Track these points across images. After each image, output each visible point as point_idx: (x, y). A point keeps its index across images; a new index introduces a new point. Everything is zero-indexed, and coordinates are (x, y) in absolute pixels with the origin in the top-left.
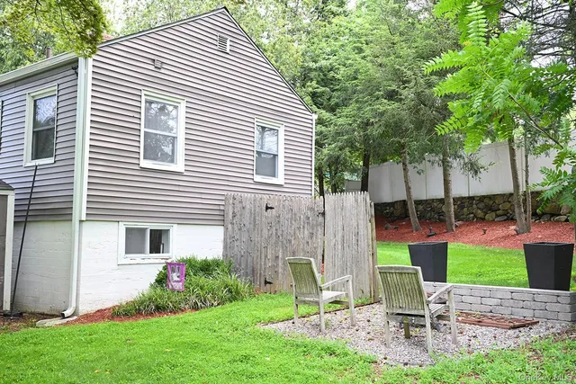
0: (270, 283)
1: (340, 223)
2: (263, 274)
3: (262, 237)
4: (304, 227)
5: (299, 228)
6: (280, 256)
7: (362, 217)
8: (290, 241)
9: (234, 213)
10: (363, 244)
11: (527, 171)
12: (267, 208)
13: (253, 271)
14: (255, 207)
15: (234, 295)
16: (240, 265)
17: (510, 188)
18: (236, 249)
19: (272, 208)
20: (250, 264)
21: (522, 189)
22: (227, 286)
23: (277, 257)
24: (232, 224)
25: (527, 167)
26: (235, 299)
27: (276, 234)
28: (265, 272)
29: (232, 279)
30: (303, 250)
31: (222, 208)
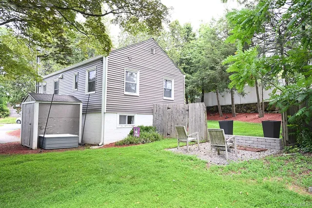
0: (169, 135)
1: (194, 114)
2: (167, 131)
3: (166, 118)
4: (181, 115)
5: (179, 115)
7: (202, 111)
8: (176, 120)
9: (156, 110)
10: (202, 121)
11: (262, 95)
12: (168, 108)
13: (163, 130)
14: (164, 108)
15: (157, 139)
16: (159, 128)
17: (256, 101)
18: (157, 123)
19: (170, 108)
20: (162, 128)
21: (261, 101)
22: (154, 135)
23: (172, 125)
24: (156, 114)
25: (262, 93)
27: (171, 117)
29: (156, 133)
30: (181, 123)
31: (152, 108)
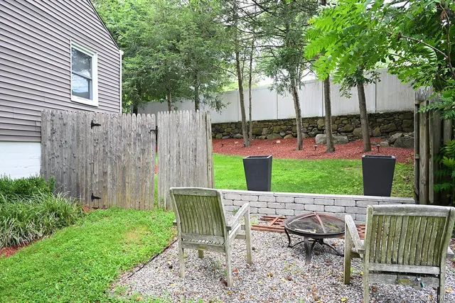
0: (98, 198)
1: (175, 140)
2: (89, 190)
3: (87, 153)
4: (134, 143)
5: (130, 145)
6: (109, 172)
7: (200, 134)
8: (119, 157)
9: (52, 129)
10: (202, 159)
11: (250, 108)
12: (93, 125)
13: (78, 186)
14: (78, 123)
15: (63, 220)
16: (62, 181)
18: (56, 165)
19: (98, 125)
20: (74, 181)
22: (53, 210)
23: (105, 173)
24: (51, 140)
25: (250, 105)
26: (64, 225)
27: (104, 150)
28: (91, 187)
29: (59, 200)
30: (134, 165)
31: (38, 124)
